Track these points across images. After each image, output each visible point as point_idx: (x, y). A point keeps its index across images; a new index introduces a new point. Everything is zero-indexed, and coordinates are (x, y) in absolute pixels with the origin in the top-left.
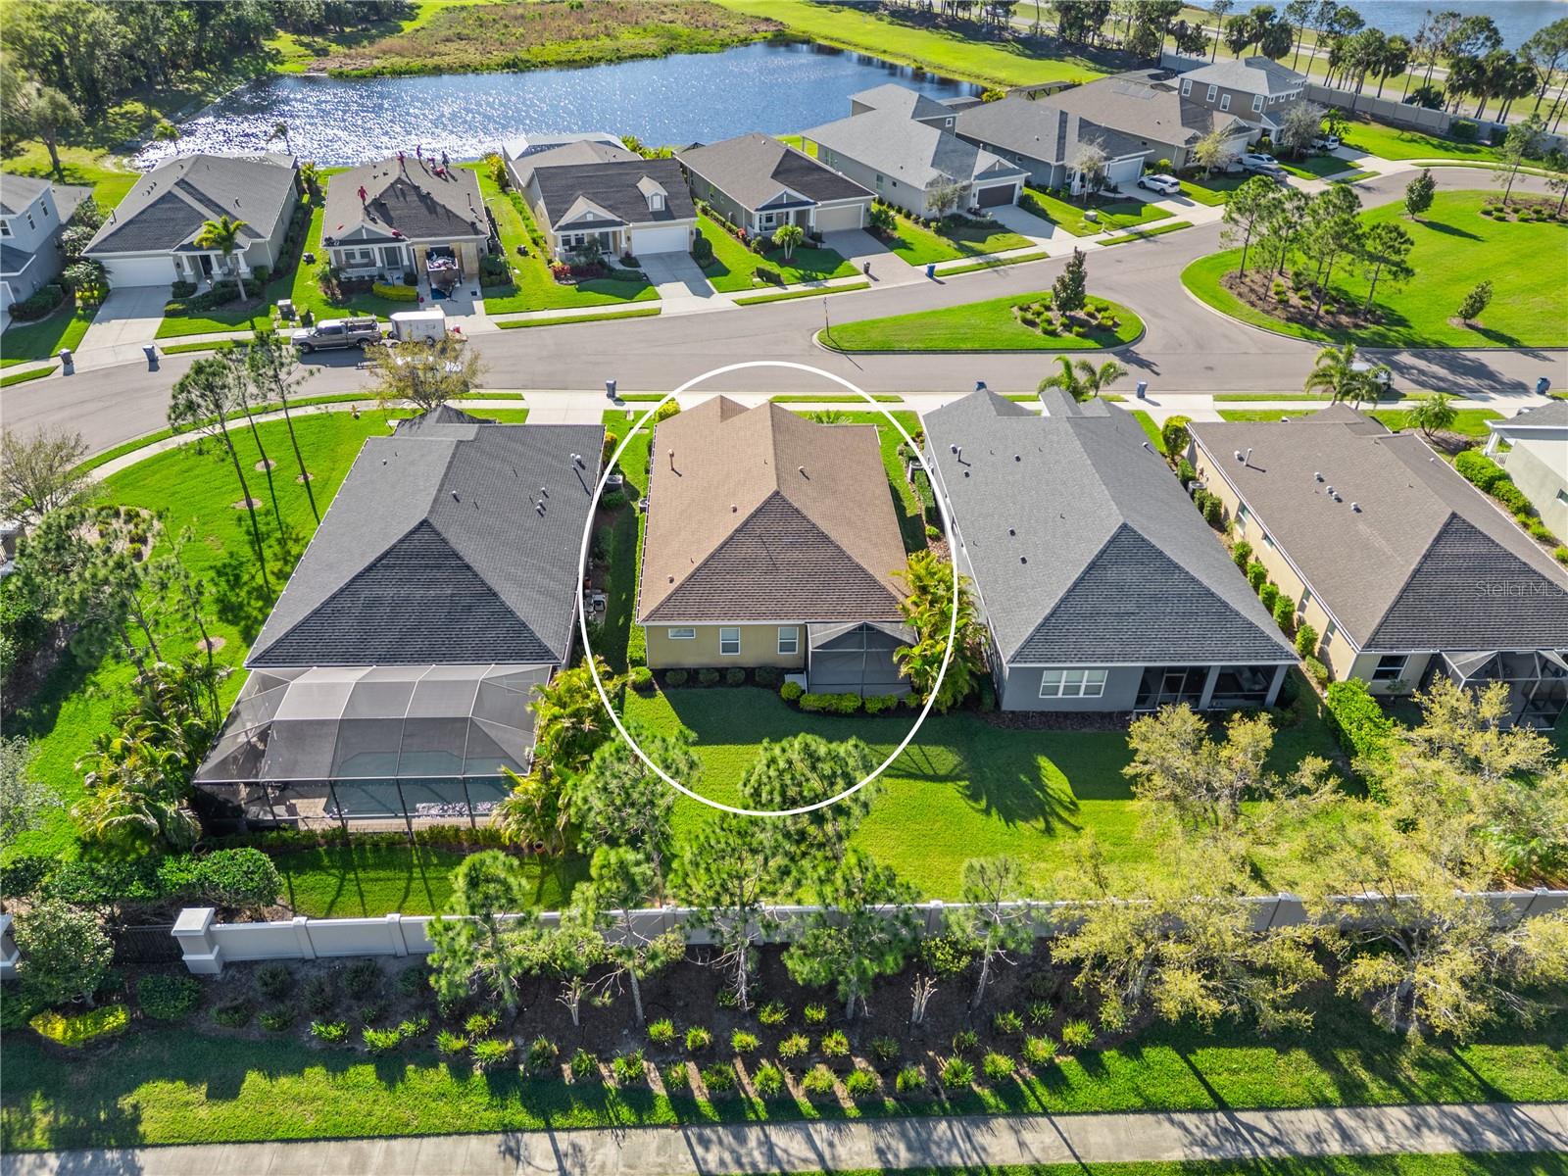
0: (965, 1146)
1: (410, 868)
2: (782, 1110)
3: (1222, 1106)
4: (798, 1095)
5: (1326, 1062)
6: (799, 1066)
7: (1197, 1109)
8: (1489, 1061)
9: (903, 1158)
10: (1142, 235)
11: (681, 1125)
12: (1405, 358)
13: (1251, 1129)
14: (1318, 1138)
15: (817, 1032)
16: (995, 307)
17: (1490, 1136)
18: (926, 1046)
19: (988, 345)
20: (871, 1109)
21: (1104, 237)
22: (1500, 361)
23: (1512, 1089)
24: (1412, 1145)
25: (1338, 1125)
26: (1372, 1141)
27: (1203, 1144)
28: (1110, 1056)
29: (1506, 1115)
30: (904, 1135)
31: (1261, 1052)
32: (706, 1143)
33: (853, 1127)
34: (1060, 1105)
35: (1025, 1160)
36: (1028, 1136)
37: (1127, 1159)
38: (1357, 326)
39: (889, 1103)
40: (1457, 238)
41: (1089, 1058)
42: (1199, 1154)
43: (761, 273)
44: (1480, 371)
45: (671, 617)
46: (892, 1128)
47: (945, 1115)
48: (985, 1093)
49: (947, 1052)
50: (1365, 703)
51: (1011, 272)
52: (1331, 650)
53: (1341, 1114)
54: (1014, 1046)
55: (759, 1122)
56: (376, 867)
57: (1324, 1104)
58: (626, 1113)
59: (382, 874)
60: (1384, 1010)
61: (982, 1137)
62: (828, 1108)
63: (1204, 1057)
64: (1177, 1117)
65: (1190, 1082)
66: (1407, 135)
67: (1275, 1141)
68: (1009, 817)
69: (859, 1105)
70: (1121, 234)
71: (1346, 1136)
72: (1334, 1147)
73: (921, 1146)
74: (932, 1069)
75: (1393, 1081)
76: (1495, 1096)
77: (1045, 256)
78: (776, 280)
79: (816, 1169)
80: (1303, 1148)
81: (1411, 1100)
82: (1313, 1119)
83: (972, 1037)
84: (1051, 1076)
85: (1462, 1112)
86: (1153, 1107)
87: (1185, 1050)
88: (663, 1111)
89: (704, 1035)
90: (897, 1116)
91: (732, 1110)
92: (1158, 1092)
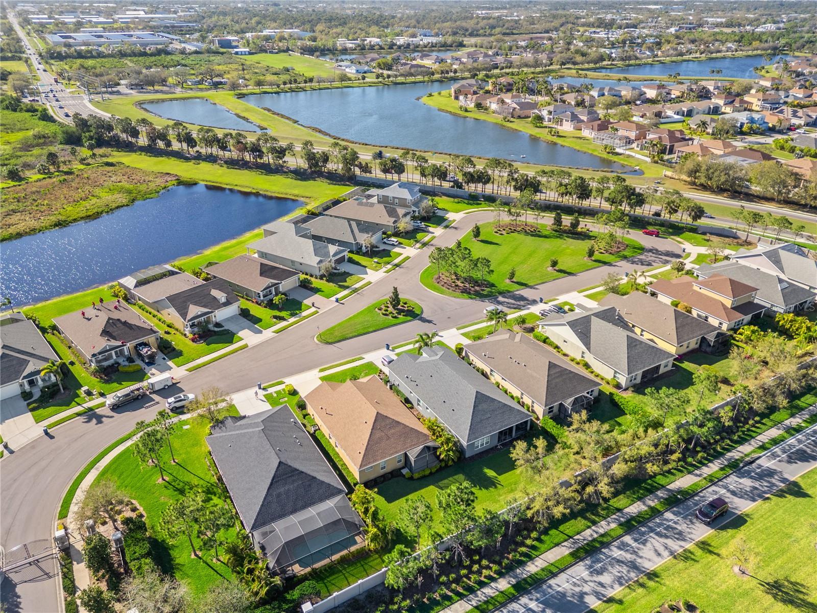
0: (525, 572)
1: (341, 571)
2: (482, 584)
3: (571, 537)
4: (482, 579)
5: (586, 518)
6: (479, 572)
7: (566, 541)
8: (615, 503)
9: (514, 581)
10: (397, 265)
11: (462, 599)
12: (501, 299)
13: (578, 540)
14: (592, 535)
15: (479, 562)
16: (369, 310)
17: (622, 519)
18: (503, 554)
19: (378, 328)
20: (501, 574)
21: (384, 269)
22: (525, 292)
23: (621, 507)
24: (609, 528)
25: (594, 531)
26: (601, 531)
27: (571, 547)
28: (543, 537)
29: (622, 513)
30: (511, 576)
31: (572, 521)
32: (470, 601)
33: (499, 580)
34: (539, 553)
35: (539, 569)
36: (536, 563)
37: (558, 558)
38: (483, 290)
39: (503, 571)
40: (493, 246)
41: (538, 539)
42: (571, 550)
43: (275, 317)
44: (522, 298)
45: (366, 465)
46: (507, 576)
47: (517, 568)
48: (522, 558)
49: (509, 553)
50: (551, 423)
51: (364, 293)
52: (535, 409)
53: (593, 528)
54: (523, 544)
55: (479, 590)
56: (330, 575)
57: (589, 527)
58: (447, 603)
59: (334, 577)
60: (594, 499)
61: (527, 569)
62: (492, 579)
63: (561, 528)
64: (563, 544)
65: (561, 535)
66: (456, 200)
67: (584, 540)
68: (487, 488)
69: (497, 574)
70: (389, 266)
71: (597, 533)
72: (595, 536)
73: (515, 577)
74: (508, 559)
75: (600, 516)
76: (619, 510)
77: (370, 283)
78: (282, 319)
79: (497, 593)
80: (590, 539)
81: (605, 518)
82: (588, 532)
83: (513, 547)
84: (534, 548)
85: (614, 516)
86: (557, 545)
87: (557, 528)
88: (455, 598)
89: (453, 575)
90: (507, 573)
91: (471, 590)
92: (556, 541)
